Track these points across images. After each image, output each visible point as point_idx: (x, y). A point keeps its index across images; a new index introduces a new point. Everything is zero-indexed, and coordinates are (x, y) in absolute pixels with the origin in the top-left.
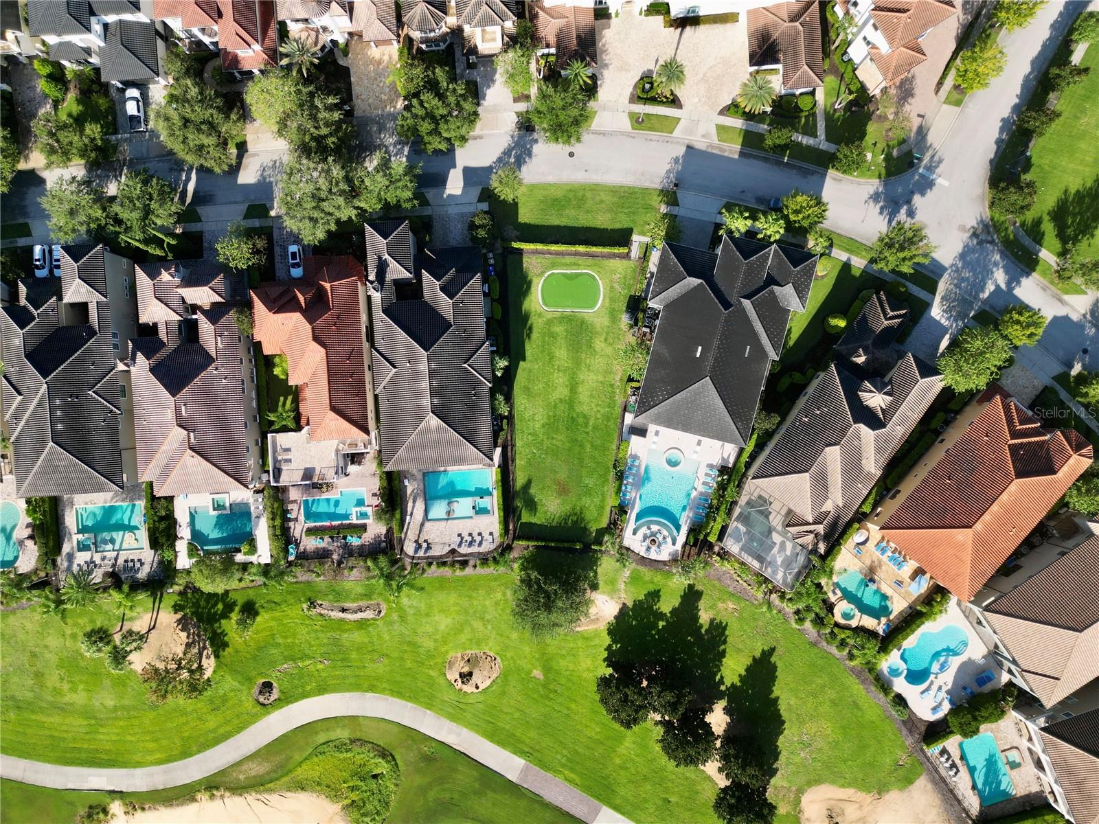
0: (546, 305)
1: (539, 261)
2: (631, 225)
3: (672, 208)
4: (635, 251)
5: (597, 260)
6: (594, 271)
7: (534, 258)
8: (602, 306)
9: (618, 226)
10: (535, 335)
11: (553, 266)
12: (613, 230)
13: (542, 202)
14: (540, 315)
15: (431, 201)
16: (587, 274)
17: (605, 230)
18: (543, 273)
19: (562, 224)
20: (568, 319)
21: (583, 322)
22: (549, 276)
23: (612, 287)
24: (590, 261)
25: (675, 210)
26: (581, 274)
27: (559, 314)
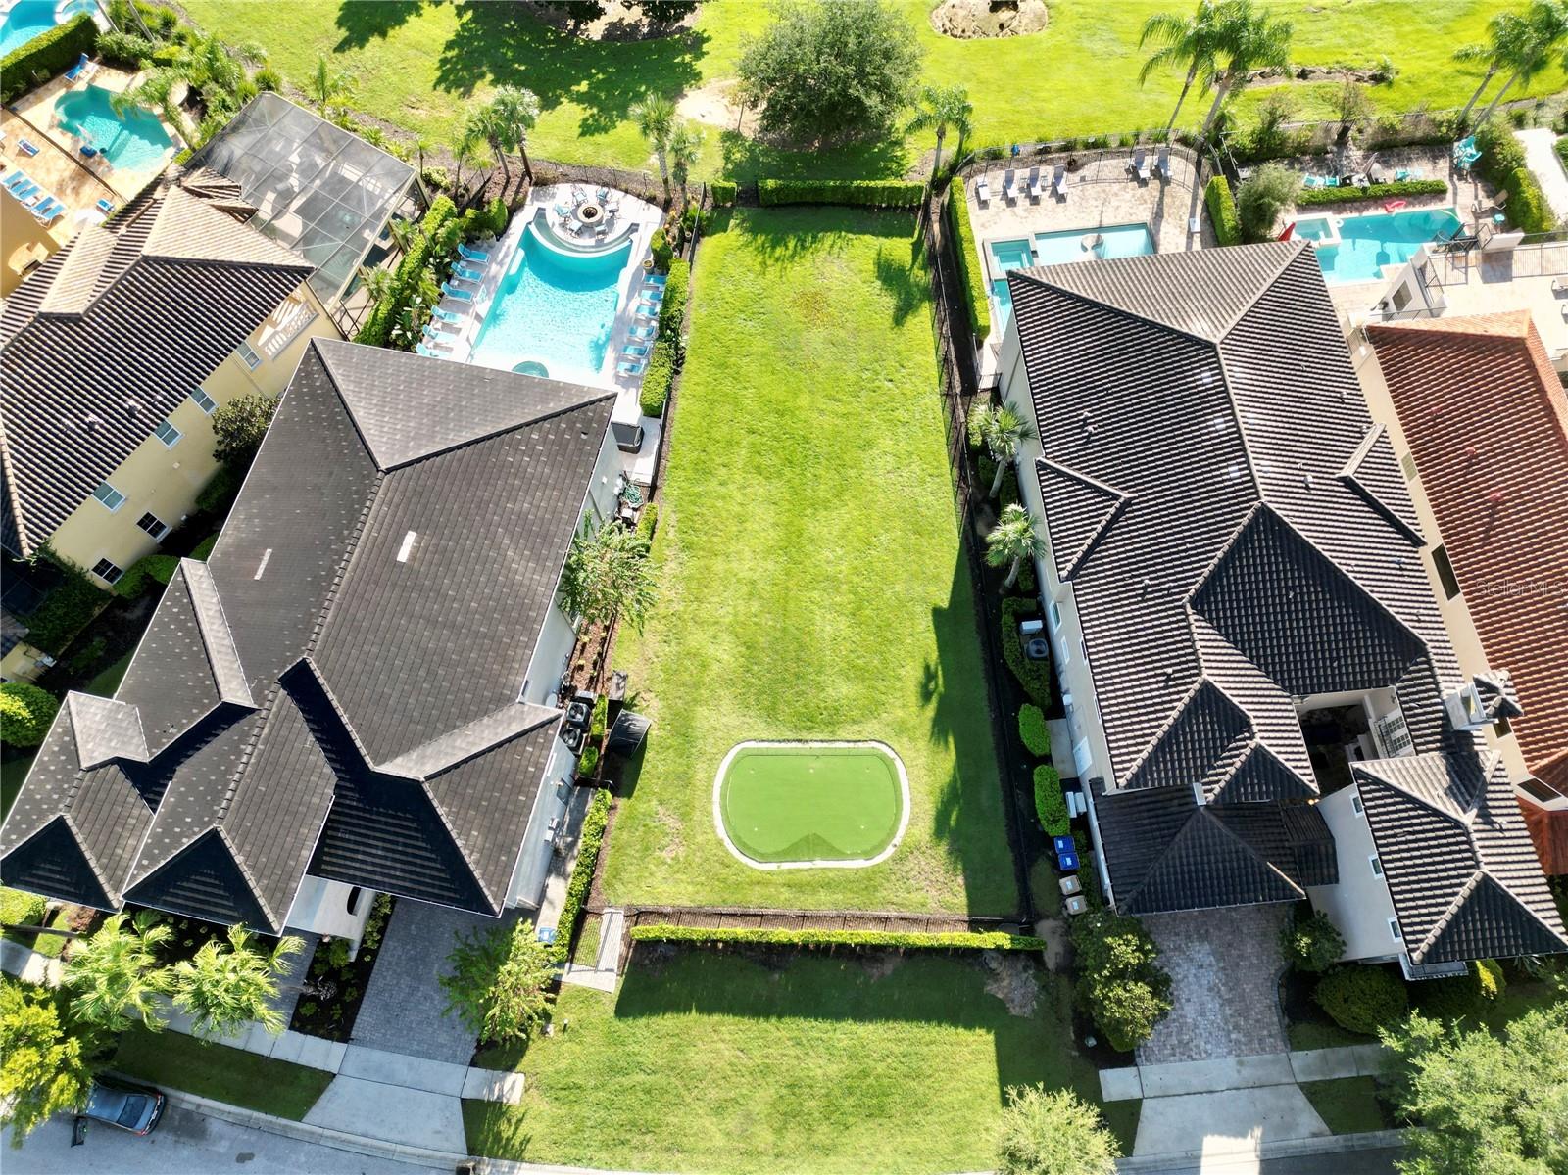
0: (883, 758)
1: (917, 897)
2: (622, 1026)
3: (485, 1095)
4: (610, 937)
5: (731, 902)
6: (742, 869)
7: (932, 904)
8: (713, 761)
9: (668, 1022)
10: (913, 674)
11: (868, 882)
12: (679, 1006)
13: (920, 1104)
14: (901, 729)
15: (1301, 1100)
16: (765, 858)
17: (707, 1009)
18: (900, 858)
19: (848, 1026)
20: (817, 719)
21: (771, 713)
22: (880, 847)
23: (684, 817)
24: (754, 900)
25: (476, 1083)
26: (781, 856)
27: (842, 734)
